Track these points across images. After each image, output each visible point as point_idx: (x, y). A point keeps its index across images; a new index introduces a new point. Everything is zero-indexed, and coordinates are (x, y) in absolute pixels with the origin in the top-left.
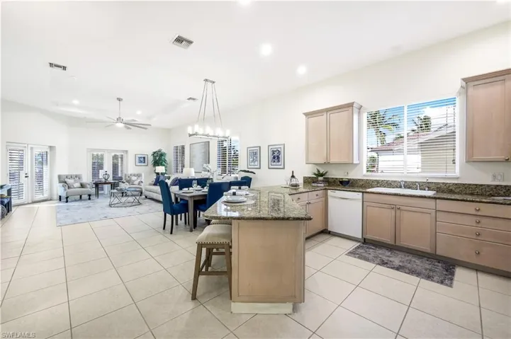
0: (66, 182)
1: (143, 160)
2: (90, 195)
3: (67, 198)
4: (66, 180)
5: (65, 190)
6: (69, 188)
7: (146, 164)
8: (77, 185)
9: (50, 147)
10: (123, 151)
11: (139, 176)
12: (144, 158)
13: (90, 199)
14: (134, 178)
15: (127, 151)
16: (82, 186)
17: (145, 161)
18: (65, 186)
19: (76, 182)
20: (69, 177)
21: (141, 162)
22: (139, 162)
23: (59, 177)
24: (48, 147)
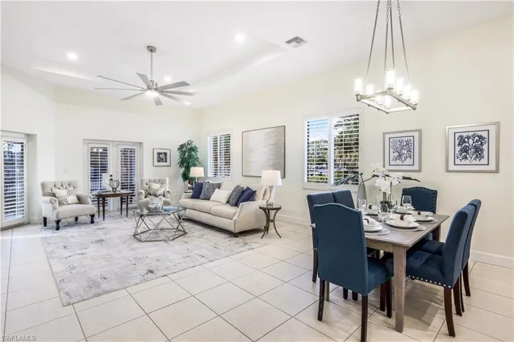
0: (54, 195)
1: (162, 157)
2: (92, 216)
3: (58, 222)
4: (55, 191)
5: (55, 208)
6: (60, 204)
7: (168, 163)
8: (73, 199)
9: (28, 135)
10: (135, 143)
11: (162, 182)
12: (166, 154)
13: (92, 222)
14: (155, 186)
15: (141, 144)
16: (80, 200)
17: (166, 158)
18: (53, 202)
19: (69, 194)
20: (59, 185)
21: (160, 160)
22: (159, 161)
23: (43, 185)
24: (22, 136)
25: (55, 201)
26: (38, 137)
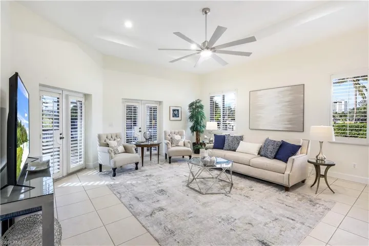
0: (107, 145)
1: (176, 113)
2: (137, 164)
3: (114, 169)
4: (108, 141)
5: (111, 158)
6: (115, 153)
7: (179, 118)
8: (121, 148)
9: (85, 95)
10: (156, 102)
11: (180, 134)
12: (178, 111)
13: (137, 169)
14: (177, 137)
15: (160, 102)
16: (126, 150)
17: (178, 114)
18: (110, 152)
19: (119, 145)
20: (110, 137)
21: (175, 115)
22: (173, 117)
23: (99, 137)
24: (82, 95)
25: (112, 151)
26: (93, 97)
